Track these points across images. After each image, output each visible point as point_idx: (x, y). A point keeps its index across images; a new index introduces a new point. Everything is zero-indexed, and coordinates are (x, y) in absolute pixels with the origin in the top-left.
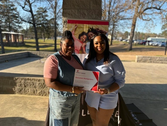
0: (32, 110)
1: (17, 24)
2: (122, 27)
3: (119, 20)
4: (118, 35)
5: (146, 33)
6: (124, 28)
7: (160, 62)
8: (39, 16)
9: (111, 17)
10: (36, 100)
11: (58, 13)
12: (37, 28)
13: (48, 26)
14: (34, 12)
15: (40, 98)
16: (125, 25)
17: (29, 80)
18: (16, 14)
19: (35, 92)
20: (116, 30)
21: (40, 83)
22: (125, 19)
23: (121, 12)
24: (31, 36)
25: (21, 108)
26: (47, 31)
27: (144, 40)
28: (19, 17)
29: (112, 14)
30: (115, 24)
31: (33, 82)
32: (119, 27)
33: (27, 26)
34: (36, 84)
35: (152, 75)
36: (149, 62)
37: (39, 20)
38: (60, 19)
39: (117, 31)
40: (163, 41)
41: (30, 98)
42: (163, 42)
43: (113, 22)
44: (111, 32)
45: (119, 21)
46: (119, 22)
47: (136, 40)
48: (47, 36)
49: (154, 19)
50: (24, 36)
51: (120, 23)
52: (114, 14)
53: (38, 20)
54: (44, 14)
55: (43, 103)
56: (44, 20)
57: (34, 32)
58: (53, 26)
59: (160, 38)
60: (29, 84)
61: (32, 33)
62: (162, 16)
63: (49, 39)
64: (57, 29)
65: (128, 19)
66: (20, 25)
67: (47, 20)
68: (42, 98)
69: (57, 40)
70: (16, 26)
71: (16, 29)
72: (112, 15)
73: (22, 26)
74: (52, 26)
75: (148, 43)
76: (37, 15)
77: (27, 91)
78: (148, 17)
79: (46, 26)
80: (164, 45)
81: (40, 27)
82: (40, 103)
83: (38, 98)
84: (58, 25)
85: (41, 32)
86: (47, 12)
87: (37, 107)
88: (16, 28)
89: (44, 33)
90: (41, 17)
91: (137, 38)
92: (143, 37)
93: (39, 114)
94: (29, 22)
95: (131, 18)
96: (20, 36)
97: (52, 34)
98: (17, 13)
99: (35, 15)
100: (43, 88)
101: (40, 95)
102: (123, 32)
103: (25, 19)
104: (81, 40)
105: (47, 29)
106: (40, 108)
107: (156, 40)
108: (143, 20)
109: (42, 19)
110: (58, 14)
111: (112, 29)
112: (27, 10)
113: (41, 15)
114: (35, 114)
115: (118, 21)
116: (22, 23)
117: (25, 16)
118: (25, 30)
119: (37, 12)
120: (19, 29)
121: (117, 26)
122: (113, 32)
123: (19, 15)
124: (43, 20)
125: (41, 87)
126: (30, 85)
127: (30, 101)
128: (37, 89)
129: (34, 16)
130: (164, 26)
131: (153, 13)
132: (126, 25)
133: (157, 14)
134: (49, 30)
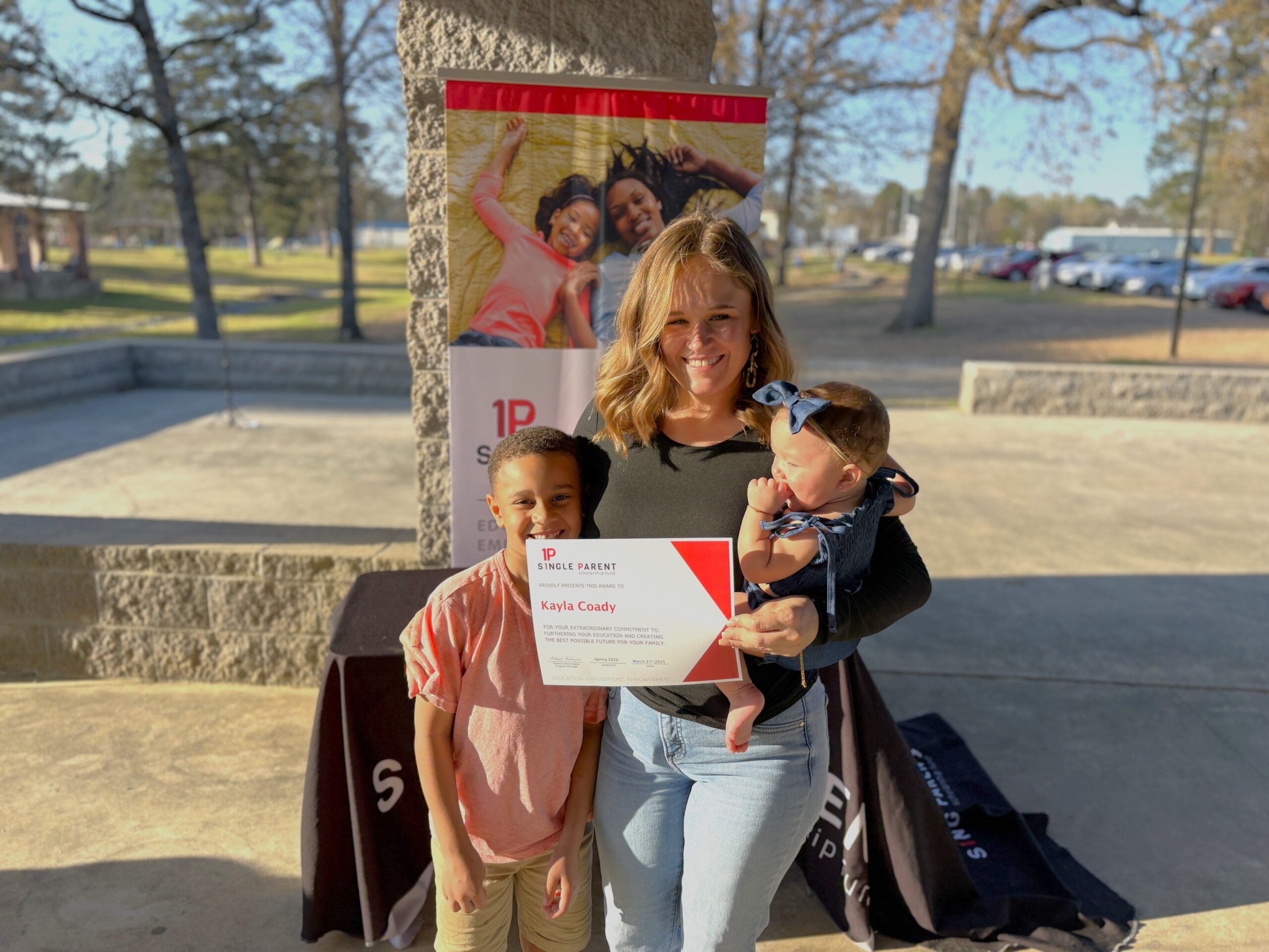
0: (183, 795)
1: (27, 128)
2: (860, 150)
3: (838, 95)
4: (832, 210)
5: (1038, 198)
6: (877, 156)
7: (1140, 405)
8: (202, 62)
9: (775, 71)
10: (213, 717)
11: (359, 37)
12: (196, 155)
13: (286, 138)
14: (166, 27)
15: (246, 699)
16: (882, 136)
17: (146, 567)
18: (14, 44)
19: (204, 656)
20: (813, 175)
21: (240, 585)
22: (884, 86)
23: (852, 30)
24: (144, 220)
25: (94, 784)
26: (280, 181)
27: (1020, 246)
28: (43, 69)
29: (783, 43)
30: (808, 122)
31: (182, 577)
32: (835, 153)
33: (109, 139)
34: (205, 597)
35: (1080, 500)
36: (1056, 411)
37: (209, 94)
38: (383, 87)
39: (820, 183)
40: (1155, 255)
41: (164, 699)
42: (1156, 263)
43: (791, 110)
44: (779, 186)
45: (836, 103)
46: (836, 111)
47: (962, 249)
48: (283, 224)
49: (1100, 84)
50: (90, 219)
51: (846, 121)
52: (796, 51)
53: (200, 90)
54: (243, 44)
55: (272, 735)
56: (253, 95)
57: (175, 188)
58: (323, 142)
59: (1134, 231)
60: (148, 596)
61: (157, 193)
62: (1151, 66)
63: (297, 246)
64: (356, 168)
65: (900, 85)
66: (53, 131)
67: (269, 91)
68: (260, 702)
69: (359, 256)
70: (23, 140)
71: (21, 165)
72: (787, 51)
73: (67, 139)
74: (315, 137)
75: (1053, 272)
76: (189, 50)
77: (139, 654)
78: (1052, 68)
79: (271, 138)
80: (1166, 280)
81: (218, 147)
82: (250, 737)
83: (231, 698)
84: (363, 130)
85: (226, 192)
86: (268, 26)
87: (224, 771)
88: (21, 155)
89: (253, 194)
90: (224, 69)
91: (972, 235)
92: (1015, 223)
93: (244, 823)
94: (126, 107)
95: (923, 79)
96: (55, 222)
97: (320, 204)
98: (24, 38)
99: (174, 51)
100: (269, 621)
101: (242, 677)
102: (870, 191)
103: (91, 80)
104: (557, 240)
105: (274, 162)
106: (244, 777)
107: (1110, 250)
108: (1017, 92)
109: (231, 82)
110: (365, 45)
111: (785, 168)
112: (110, 12)
113: (219, 51)
114: (207, 824)
115: (830, 99)
116: (67, 119)
117: (88, 57)
118: (95, 177)
119: (190, 23)
120: (48, 163)
121: (818, 145)
122: (790, 188)
123: (39, 50)
124: (237, 93)
125: (248, 617)
126: (162, 605)
127: (167, 723)
128: (216, 629)
129: (162, 62)
130: (1163, 138)
131: (1093, 40)
132: (894, 131)
133: (1118, 48)
134: (291, 172)
